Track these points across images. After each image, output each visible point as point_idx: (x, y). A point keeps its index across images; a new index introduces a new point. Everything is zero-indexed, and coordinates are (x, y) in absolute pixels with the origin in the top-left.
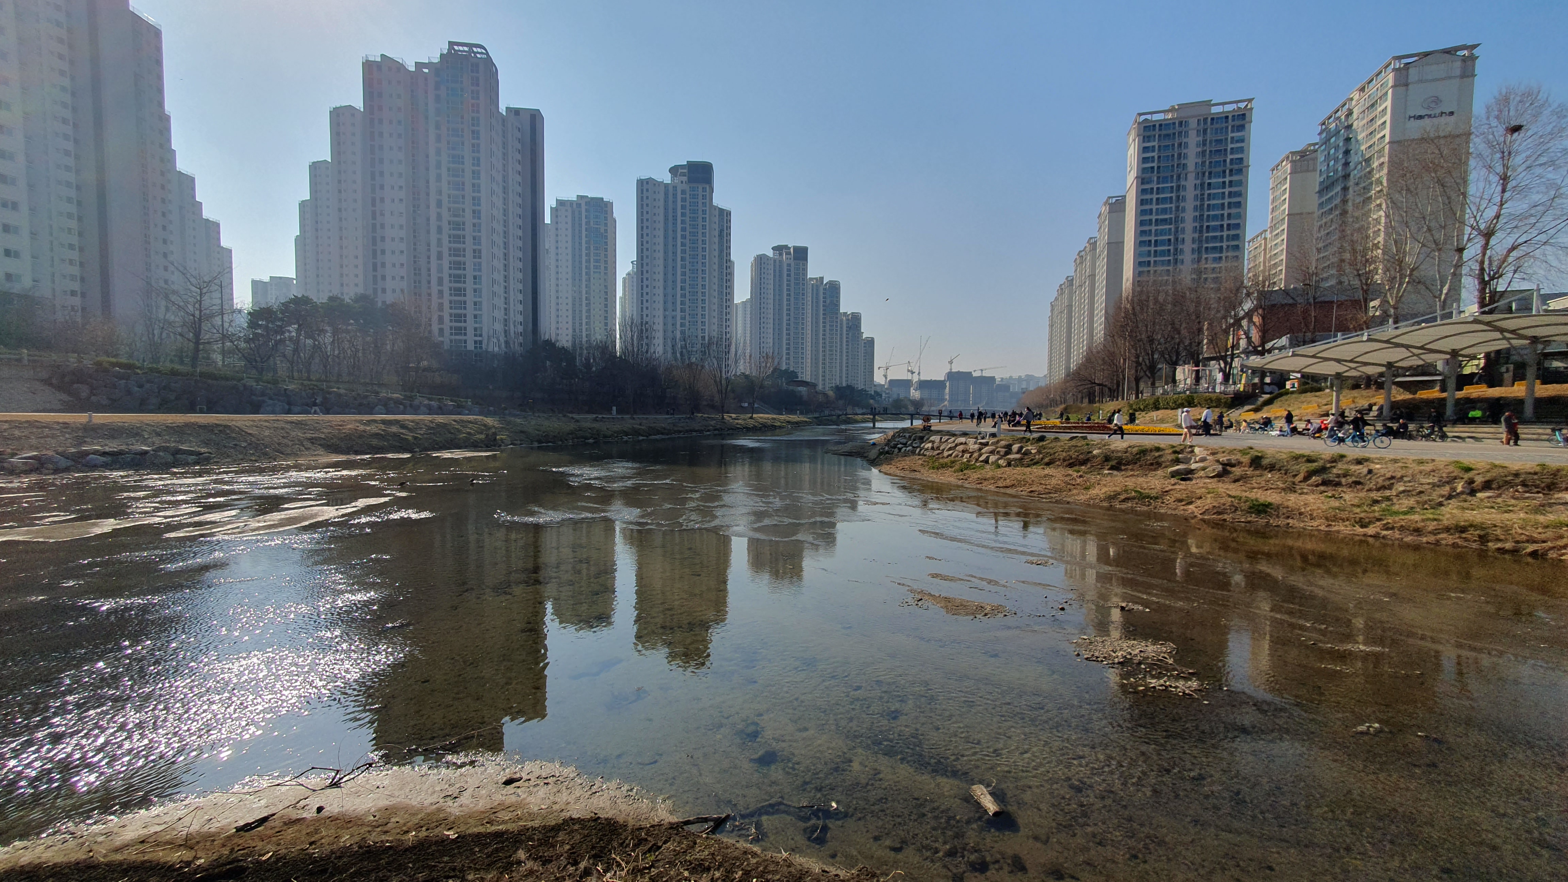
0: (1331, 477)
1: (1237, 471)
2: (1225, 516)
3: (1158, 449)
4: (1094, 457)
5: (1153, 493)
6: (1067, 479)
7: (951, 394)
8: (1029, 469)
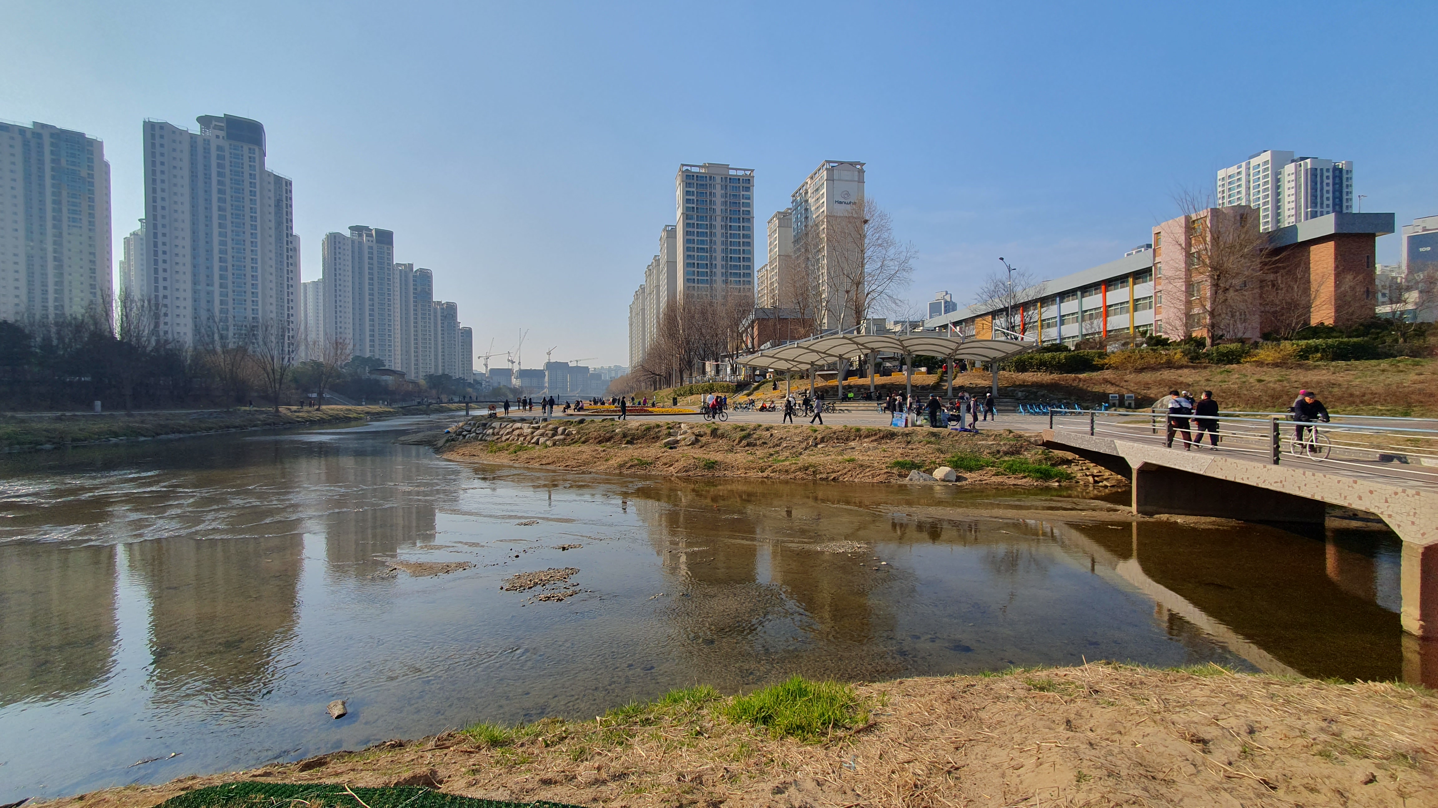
0: (751, 440)
1: (703, 440)
2: (690, 473)
3: (658, 426)
4: (617, 434)
5: (650, 460)
6: (595, 453)
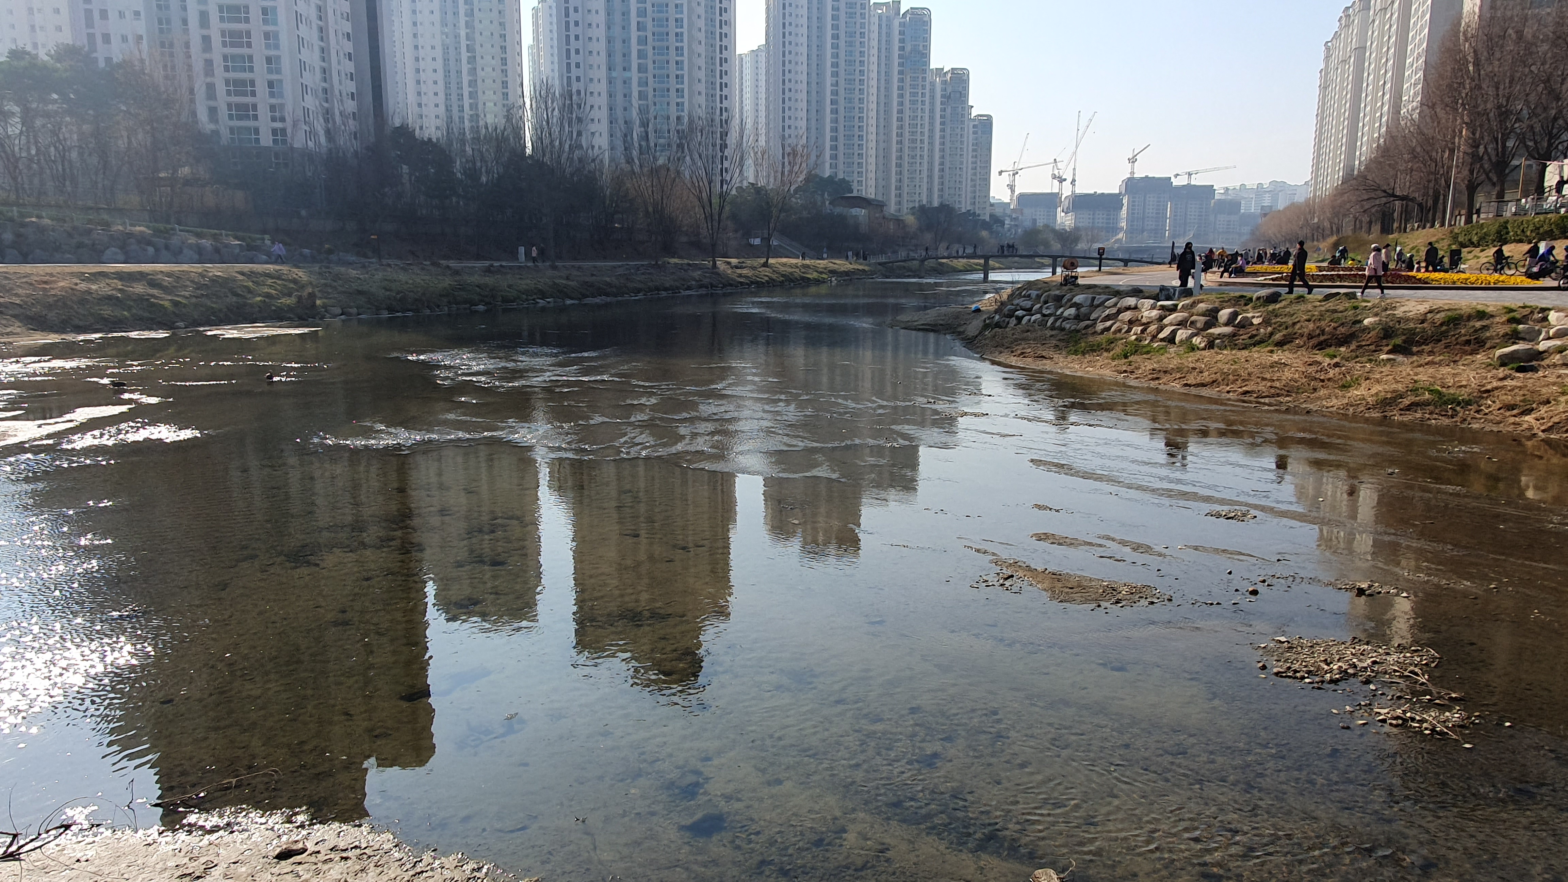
3: (1482, 315)
4: (1367, 329)
6: (1311, 369)
7: (1131, 219)
8: (1245, 353)
